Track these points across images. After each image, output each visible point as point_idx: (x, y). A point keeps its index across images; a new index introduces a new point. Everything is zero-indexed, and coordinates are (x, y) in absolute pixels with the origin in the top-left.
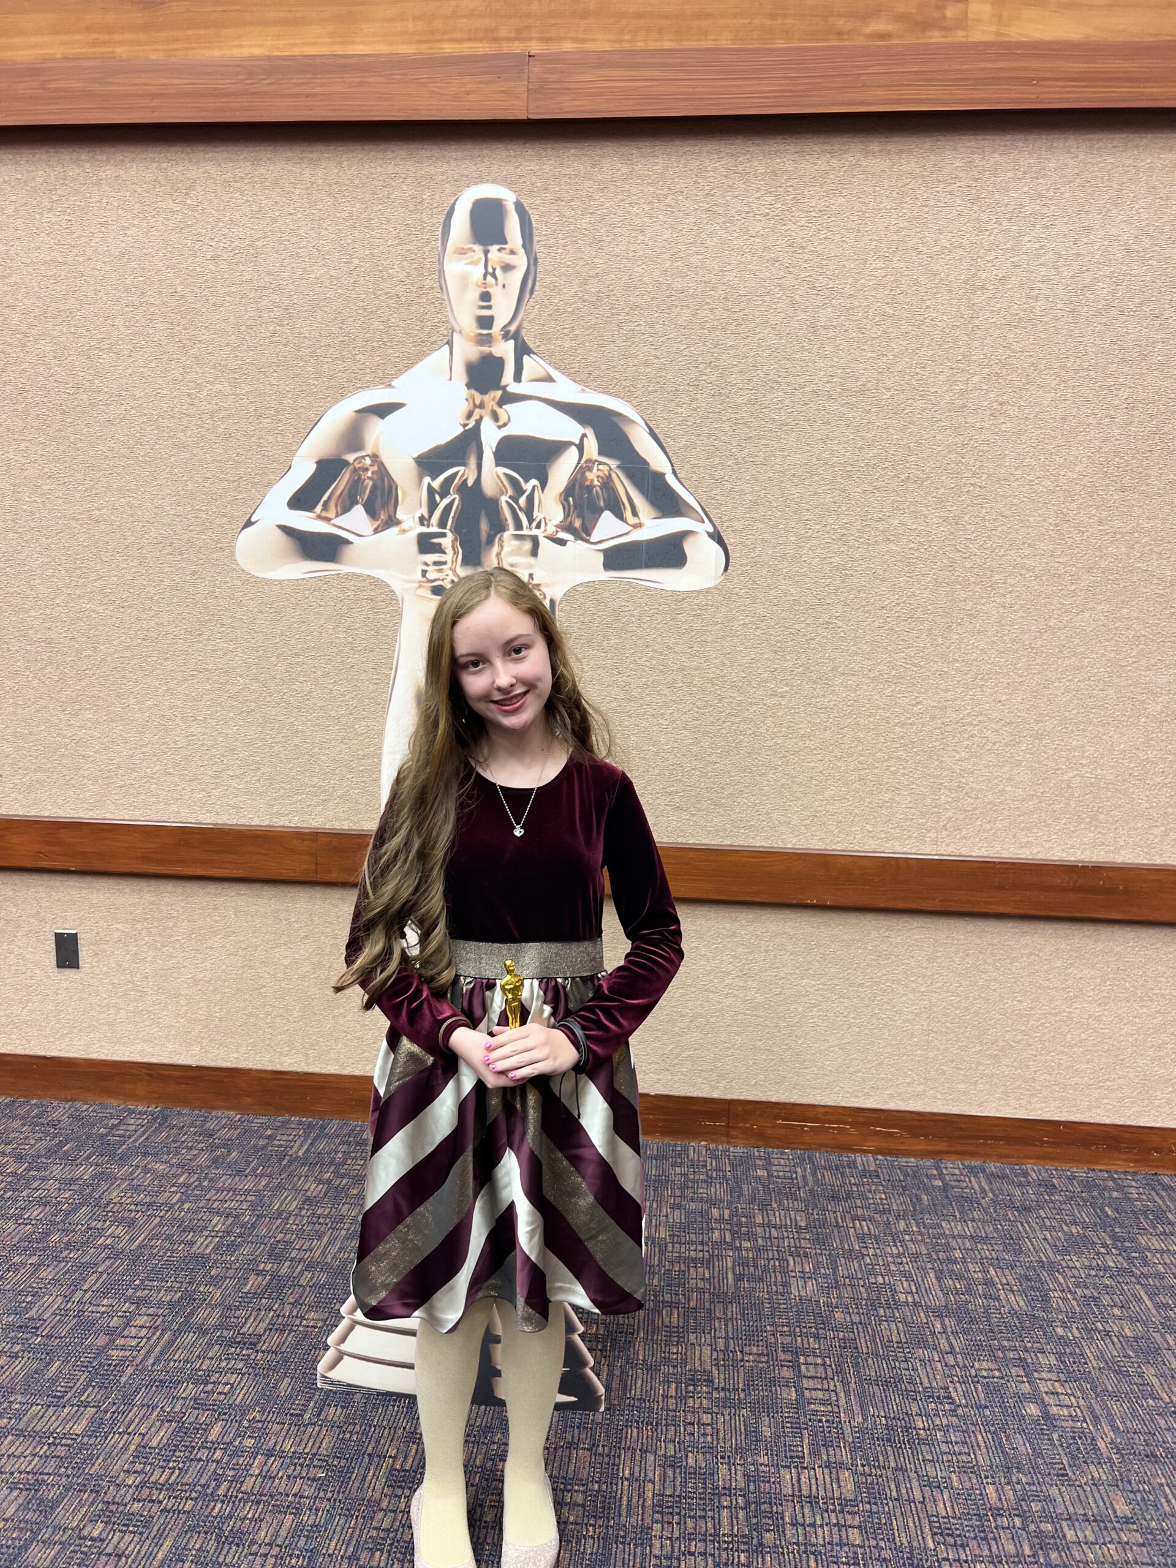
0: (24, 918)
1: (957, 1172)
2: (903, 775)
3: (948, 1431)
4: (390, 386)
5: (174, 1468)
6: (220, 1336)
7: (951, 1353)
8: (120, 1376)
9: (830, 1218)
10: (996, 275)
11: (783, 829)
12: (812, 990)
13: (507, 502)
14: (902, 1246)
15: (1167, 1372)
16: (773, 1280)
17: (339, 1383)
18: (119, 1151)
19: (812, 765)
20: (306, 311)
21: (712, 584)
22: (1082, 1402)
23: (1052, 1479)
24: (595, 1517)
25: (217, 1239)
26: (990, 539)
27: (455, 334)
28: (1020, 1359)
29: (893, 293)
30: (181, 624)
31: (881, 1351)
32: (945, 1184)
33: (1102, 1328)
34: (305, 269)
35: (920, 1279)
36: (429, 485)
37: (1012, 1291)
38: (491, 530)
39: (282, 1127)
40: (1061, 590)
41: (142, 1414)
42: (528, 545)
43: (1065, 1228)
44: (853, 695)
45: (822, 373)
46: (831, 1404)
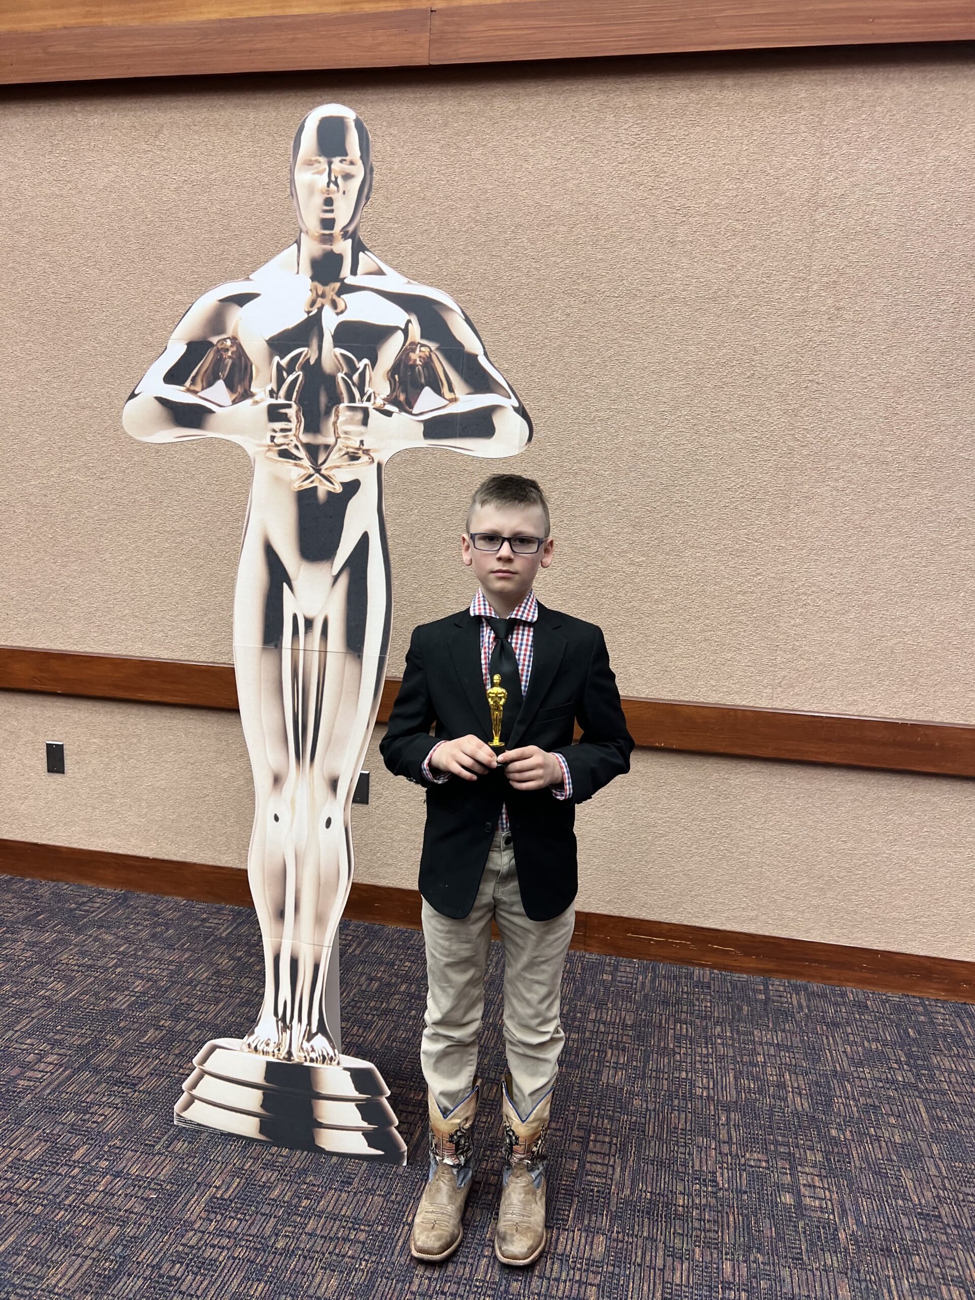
0: (22, 731)
1: (782, 989)
2: (744, 637)
3: (704, 1210)
4: (248, 279)
5: (37, 1179)
6: (110, 1076)
7: (728, 1143)
8: (20, 1101)
9: (655, 1018)
10: (835, 194)
11: (638, 680)
12: (659, 822)
13: (343, 378)
14: (712, 1048)
15: (924, 1178)
16: (588, 1068)
17: (191, 1122)
18: (81, 923)
19: (664, 625)
20: (249, 232)
21: (515, 452)
22: (835, 1196)
23: (786, 1262)
24: (370, 1253)
25: (134, 998)
26: (824, 429)
27: (302, 234)
28: (789, 1153)
29: (743, 211)
30: (146, 493)
31: (665, 1135)
32: (768, 998)
33: (874, 1133)
34: (248, 198)
35: (719, 1077)
36: (278, 363)
37: (800, 1094)
38: (329, 402)
39: (217, 912)
40: (889, 476)
41: (26, 1133)
42: (359, 416)
43: (866, 1043)
44: (701, 566)
45: (679, 282)
46: (606, 1177)
